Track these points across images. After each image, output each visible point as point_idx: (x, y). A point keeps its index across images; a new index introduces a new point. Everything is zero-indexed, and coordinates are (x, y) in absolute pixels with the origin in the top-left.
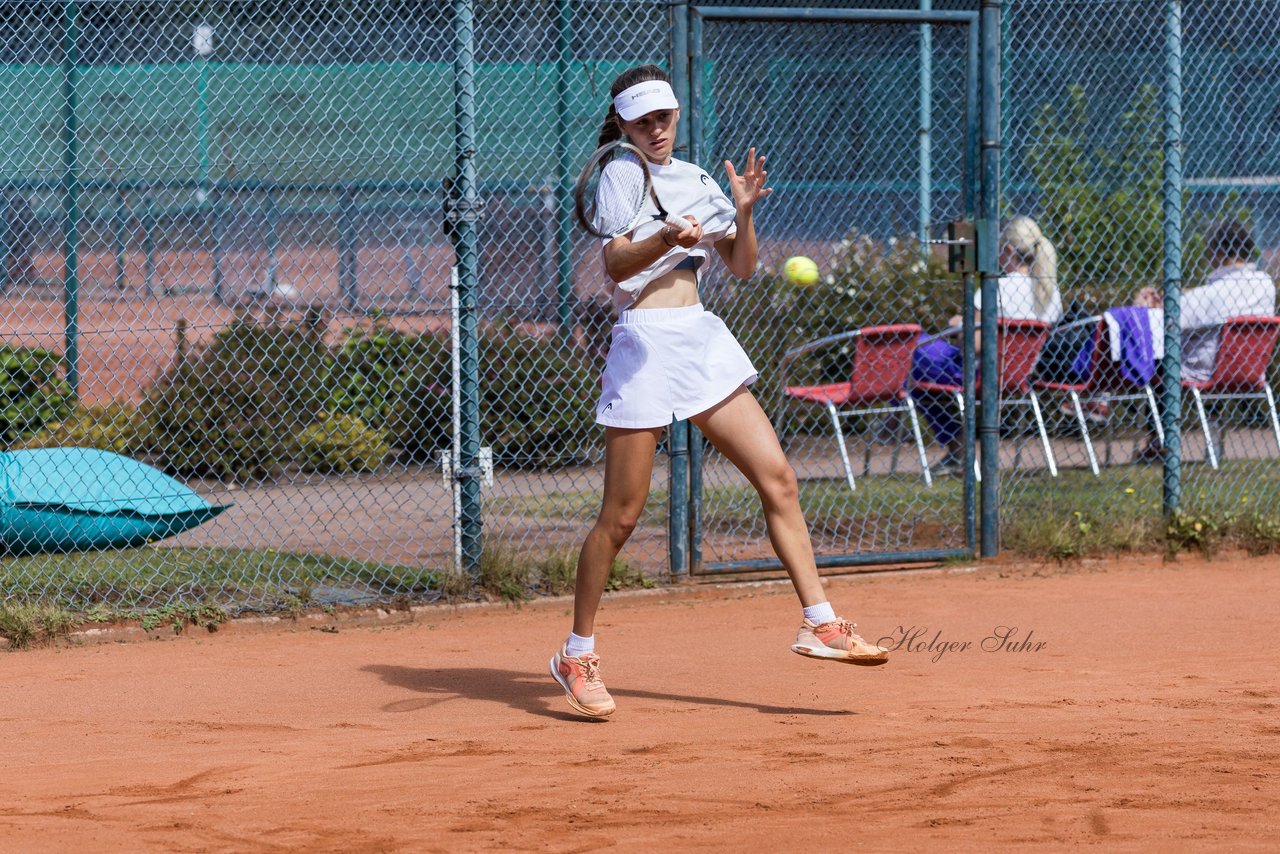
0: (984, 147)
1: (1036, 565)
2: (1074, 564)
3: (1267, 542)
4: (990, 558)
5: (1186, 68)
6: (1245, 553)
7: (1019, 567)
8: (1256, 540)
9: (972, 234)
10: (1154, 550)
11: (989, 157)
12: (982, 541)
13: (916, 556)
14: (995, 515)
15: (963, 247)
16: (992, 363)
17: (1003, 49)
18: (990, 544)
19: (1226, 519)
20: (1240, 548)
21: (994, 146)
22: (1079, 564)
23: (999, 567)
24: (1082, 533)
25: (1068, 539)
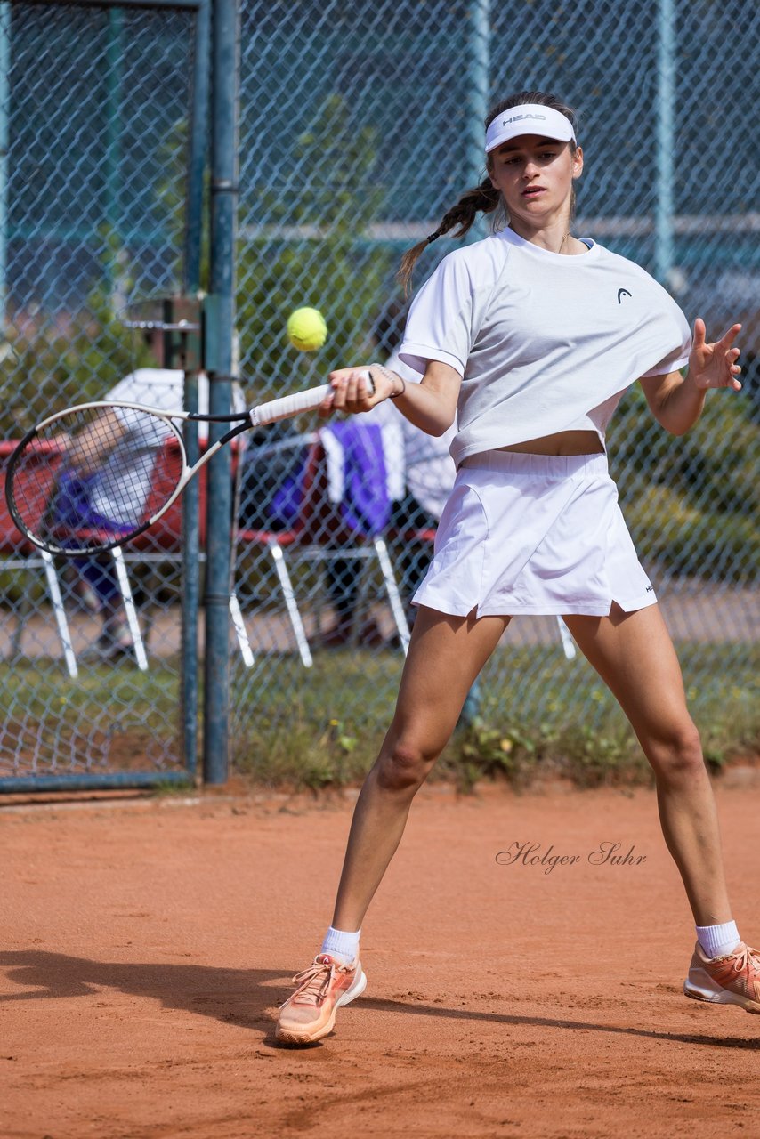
0: (214, 190)
1: (282, 798)
2: (334, 796)
3: (598, 769)
4: (217, 785)
5: (496, 82)
6: (568, 785)
7: (259, 798)
8: (584, 766)
9: (197, 315)
10: (444, 778)
11: (222, 204)
12: (206, 761)
13: (115, 781)
14: (224, 724)
15: (184, 334)
16: (223, 503)
17: (243, 49)
18: (217, 764)
19: (544, 736)
20: (562, 777)
21: (230, 190)
22: (342, 797)
23: (230, 798)
24: (345, 752)
25: (326, 760)
